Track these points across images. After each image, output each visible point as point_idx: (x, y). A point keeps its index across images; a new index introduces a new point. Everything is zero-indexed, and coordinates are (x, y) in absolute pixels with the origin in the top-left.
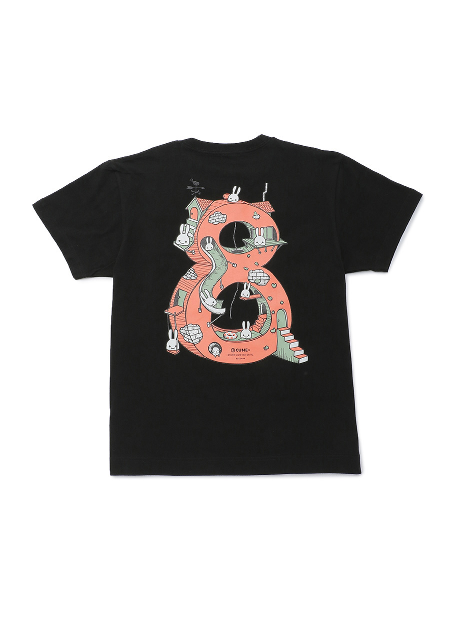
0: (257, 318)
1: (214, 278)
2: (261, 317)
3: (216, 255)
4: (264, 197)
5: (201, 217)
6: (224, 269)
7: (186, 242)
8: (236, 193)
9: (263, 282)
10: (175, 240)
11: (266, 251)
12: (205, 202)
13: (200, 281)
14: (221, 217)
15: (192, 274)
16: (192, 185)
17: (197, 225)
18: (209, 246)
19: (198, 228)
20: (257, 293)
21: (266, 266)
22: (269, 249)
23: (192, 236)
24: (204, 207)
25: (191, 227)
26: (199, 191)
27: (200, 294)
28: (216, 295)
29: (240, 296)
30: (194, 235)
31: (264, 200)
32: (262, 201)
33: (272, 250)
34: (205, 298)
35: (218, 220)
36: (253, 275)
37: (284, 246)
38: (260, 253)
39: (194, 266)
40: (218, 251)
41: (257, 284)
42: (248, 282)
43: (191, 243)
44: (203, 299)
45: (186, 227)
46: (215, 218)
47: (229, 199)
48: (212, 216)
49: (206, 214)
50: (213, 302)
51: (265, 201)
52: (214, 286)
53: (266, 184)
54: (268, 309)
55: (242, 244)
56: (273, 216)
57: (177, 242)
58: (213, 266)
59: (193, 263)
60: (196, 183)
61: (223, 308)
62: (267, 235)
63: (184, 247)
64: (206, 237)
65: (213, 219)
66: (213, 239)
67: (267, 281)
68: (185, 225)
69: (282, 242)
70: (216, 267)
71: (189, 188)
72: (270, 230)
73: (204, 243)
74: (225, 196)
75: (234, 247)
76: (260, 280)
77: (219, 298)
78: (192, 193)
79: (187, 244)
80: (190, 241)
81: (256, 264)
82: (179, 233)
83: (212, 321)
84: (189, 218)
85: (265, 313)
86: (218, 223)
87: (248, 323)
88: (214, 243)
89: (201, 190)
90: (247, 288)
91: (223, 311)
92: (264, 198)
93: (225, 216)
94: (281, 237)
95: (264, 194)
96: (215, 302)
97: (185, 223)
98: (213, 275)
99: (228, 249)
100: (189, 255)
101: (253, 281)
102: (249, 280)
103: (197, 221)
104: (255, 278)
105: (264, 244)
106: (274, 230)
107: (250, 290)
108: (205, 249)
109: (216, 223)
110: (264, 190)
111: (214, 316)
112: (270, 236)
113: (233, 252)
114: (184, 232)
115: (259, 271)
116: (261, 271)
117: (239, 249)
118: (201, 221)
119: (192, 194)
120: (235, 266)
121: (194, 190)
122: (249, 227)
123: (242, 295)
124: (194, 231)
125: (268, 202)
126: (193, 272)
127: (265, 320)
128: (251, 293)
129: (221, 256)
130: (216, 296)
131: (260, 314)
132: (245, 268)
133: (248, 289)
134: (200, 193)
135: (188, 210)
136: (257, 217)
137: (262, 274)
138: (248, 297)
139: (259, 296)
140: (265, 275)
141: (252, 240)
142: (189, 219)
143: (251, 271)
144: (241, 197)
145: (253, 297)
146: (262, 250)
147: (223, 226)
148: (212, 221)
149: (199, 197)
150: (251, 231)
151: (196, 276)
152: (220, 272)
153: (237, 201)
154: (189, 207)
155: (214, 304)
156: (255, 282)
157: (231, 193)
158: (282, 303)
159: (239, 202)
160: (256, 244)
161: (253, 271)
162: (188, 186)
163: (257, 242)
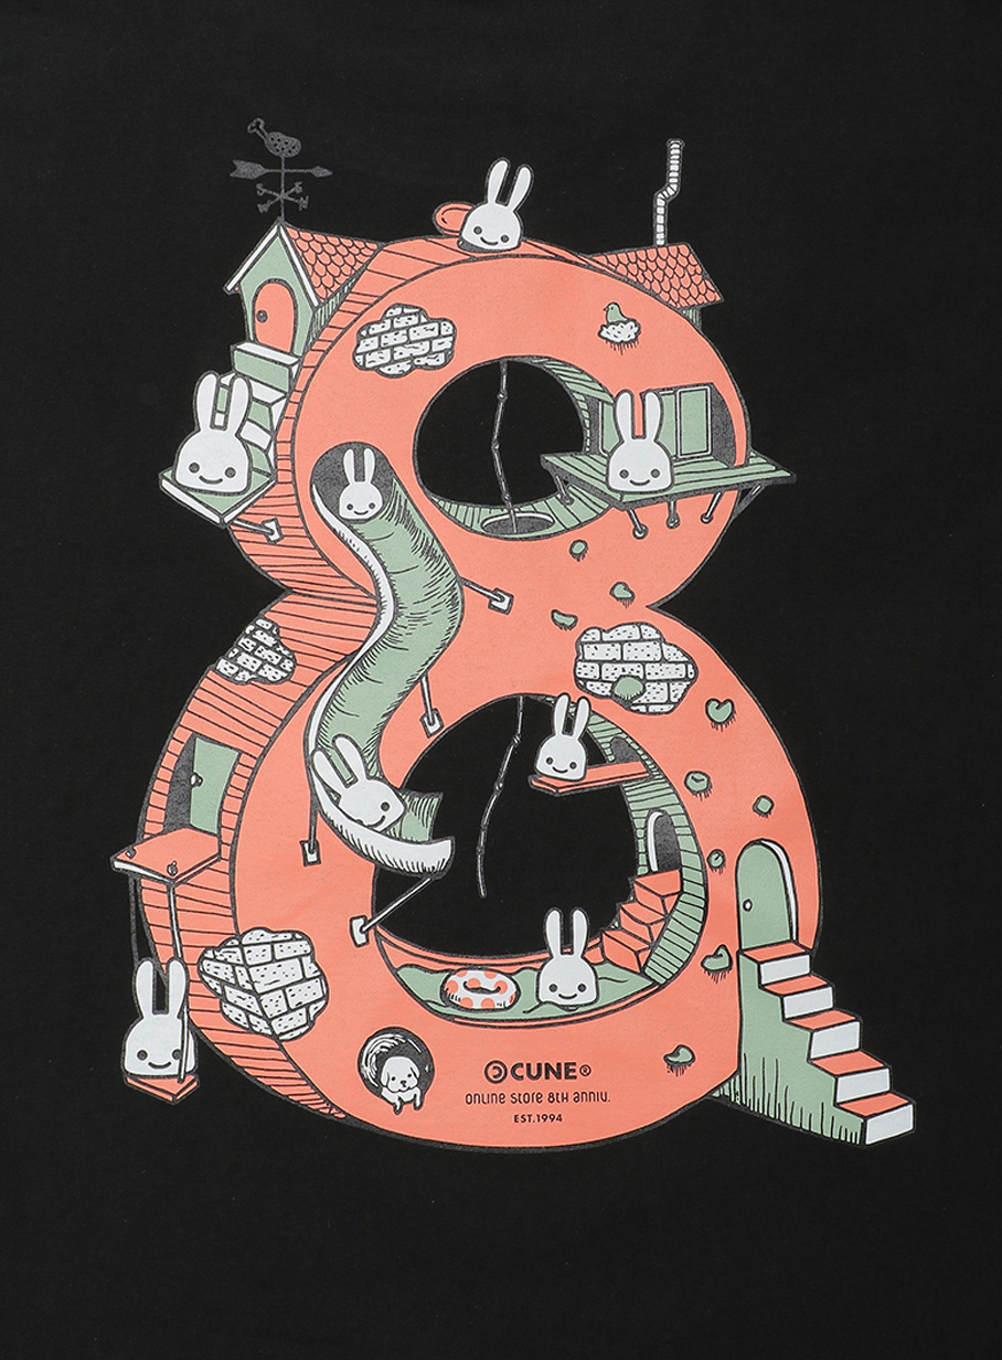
0: (625, 893)
1: (391, 671)
2: (650, 886)
3: (399, 545)
4: (660, 219)
5: (314, 336)
6: (441, 623)
7: (230, 472)
8: (504, 197)
9: (656, 694)
10: (170, 461)
11: (673, 521)
12: (336, 252)
13: (310, 689)
14: (421, 332)
15: (266, 654)
16: (259, 153)
17: (293, 380)
18: (361, 496)
19: (296, 397)
20: (626, 750)
21: (681, 606)
22: (690, 510)
23: (263, 439)
24: (328, 281)
25: (261, 392)
26: (298, 188)
28: (401, 763)
29: (533, 771)
30: (273, 432)
31: (660, 238)
32: (647, 240)
33: (707, 518)
34: (337, 785)
35: (407, 352)
36: (603, 652)
37: (772, 490)
38: (641, 531)
39: (279, 606)
40: (413, 529)
41: (627, 704)
42: (576, 693)
43: (258, 480)
44: (329, 791)
45: (230, 387)
46: (390, 339)
47: (469, 235)
48: (377, 328)
49: (341, 320)
50: (385, 806)
51: (672, 239)
52: (389, 715)
53: (675, 149)
54: (686, 843)
55: (538, 485)
56: (712, 323)
57: (183, 473)
58: (380, 606)
59: (264, 592)
60: (285, 145)
61: (437, 834)
62: (678, 434)
63: (222, 504)
64: (341, 449)
65: (380, 349)
66: (381, 459)
67: (679, 688)
68: (226, 380)
69: (762, 471)
70: (396, 614)
71: (247, 170)
72: (695, 407)
73: (329, 480)
74: (446, 216)
75: (493, 500)
76: (644, 681)
77: (417, 782)
78: (263, 200)
79: (238, 483)
80: (251, 469)
81: (620, 592)
82: (188, 426)
83: (378, 907)
84: (243, 338)
85: (670, 861)
86: (405, 367)
87: (579, 920)
88: (384, 477)
89: (310, 184)
90: (568, 728)
91: (438, 854)
92: (660, 229)
93: (447, 329)
94: (761, 442)
95: (660, 202)
96: (397, 808)
97: (224, 366)
98: (384, 655)
99: (462, 511)
100: (247, 548)
101: (605, 689)
102: (581, 683)
103: (290, 360)
104: (610, 672)
105: (663, 482)
106: (717, 403)
107: (587, 740)
108: (335, 511)
109: (394, 370)
110: (662, 182)
111: (389, 881)
112: (696, 437)
113: (494, 530)
114: (220, 419)
115: (634, 632)
116: (650, 633)
117: (526, 511)
118: (312, 359)
119: (263, 208)
120: (504, 606)
121: (271, 181)
122: (579, 390)
123: (541, 765)
124: (277, 410)
125: (684, 249)
126: (270, 641)
127: (670, 902)
128: (595, 756)
129: (428, 552)
130: (400, 771)
131: (642, 870)
132: (563, 621)
133: (578, 729)
134: (304, 203)
135: (237, 298)
136: (626, 332)
137: (653, 651)
138: (577, 774)
139: (636, 767)
140: (670, 653)
141: (596, 462)
142: (245, 346)
143: (596, 635)
144: (538, 221)
145: (603, 775)
146: (654, 516)
147: (431, 386)
148: (374, 359)
149: (301, 220)
150: (593, 412)
151: (288, 665)
152: (421, 642)
153: (512, 243)
154: (248, 280)
155: (391, 816)
156: (613, 696)
157: (478, 197)
158: (764, 806)
159: (527, 248)
160: (617, 482)
161: (602, 631)
162: (236, 163)
163: (624, 474)
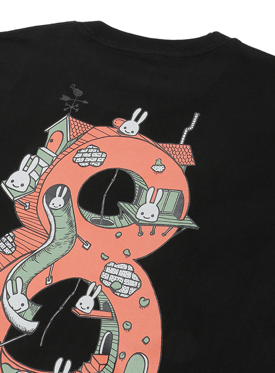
0: (87, 359)
1: (44, 259)
2: (98, 358)
3: (63, 220)
4: (184, 136)
5: (64, 150)
6: (65, 248)
7: (22, 185)
8: (137, 120)
9: (124, 290)
11: (153, 233)
12: (79, 125)
13: (17, 259)
14: (96, 155)
15: (8, 244)
16: (71, 94)
17: (53, 161)
18: (58, 201)
19: (51, 167)
20: (108, 307)
21: (142, 262)
22: (159, 230)
23: (36, 177)
24: (75, 134)
25: (42, 163)
26: (77, 106)
27: (6, 283)
28: (33, 292)
29: (74, 306)
30: (40, 176)
31: (182, 142)
32: (178, 142)
33: (164, 235)
34: (10, 293)
35: (89, 160)
36: (112, 271)
37: (189, 230)
38: (141, 233)
39: (19, 230)
40: (69, 214)
41: (114, 291)
42: (99, 283)
43: (30, 189)
44: (7, 294)
45: (33, 160)
46: (85, 155)
47: (122, 129)
48: (83, 151)
49: (74, 146)
50: (23, 305)
51: (185, 143)
52: (37, 274)
53: (196, 116)
54: (114, 346)
55: (113, 210)
56: (189, 172)
57: (9, 183)
58: (49, 238)
59: (18, 224)
60: (78, 93)
61: (34, 320)
62: (165, 205)
63: (15, 194)
64: (58, 186)
65: (82, 157)
66: (69, 191)
67: (133, 290)
68: (32, 157)
69: (189, 223)
70: (53, 242)
71: (65, 98)
72: (174, 197)
73: (51, 194)
74: (117, 122)
75: (98, 212)
76: (122, 284)
77: (36, 300)
78: (66, 107)
79: (23, 189)
80: (29, 185)
81: (127, 252)
82: (17, 169)
83: (6, 339)
84: (43, 146)
85: (107, 352)
86: (87, 164)
87: (69, 364)
88: (67, 198)
89: (81, 105)
90: (92, 294)
91: (31, 326)
92: (183, 139)
93: (104, 155)
94: (191, 214)
95: (186, 131)
96: (26, 306)
97: (34, 153)
98: (44, 254)
99: (86, 213)
100: (17, 209)
101: (108, 284)
102: (102, 280)
103: (54, 155)
104: (112, 279)
105: (154, 219)
106: (181, 198)
107: (96, 300)
108: (48, 204)
109: (83, 164)
110: (189, 125)
111: (13, 331)
112: (170, 207)
113: (94, 222)
114: (25, 169)
115: (125, 267)
116: (130, 268)
117: (106, 218)
118: (61, 156)
119: (65, 110)
120: (87, 247)
121: (70, 103)
122: (138, 183)
123: (78, 305)
124: (44, 170)
125: (188, 147)
126: (11, 240)
127: (102, 367)
128: (97, 306)
129: (71, 224)
130: (31, 295)
131: (97, 352)
132: (104, 258)
133: (95, 296)
134: (77, 110)
135: (47, 134)
136: (160, 169)
137: (129, 275)
138: (88, 311)
139: (109, 314)
140: (134, 277)
141: (134, 207)
142: (43, 148)
143: (112, 264)
144: (144, 129)
145: (97, 314)
146: (147, 230)
147: (94, 172)
148: (79, 160)
149: (75, 115)
150: (140, 192)
151: (13, 249)
152: (57, 252)
153: (134, 134)
154: (51, 130)
155: (23, 309)
156: (110, 287)
157: (129, 118)
158: (146, 340)
159: (138, 136)
160: (139, 216)
161: (115, 263)
162: (63, 96)
163: (142, 214)
